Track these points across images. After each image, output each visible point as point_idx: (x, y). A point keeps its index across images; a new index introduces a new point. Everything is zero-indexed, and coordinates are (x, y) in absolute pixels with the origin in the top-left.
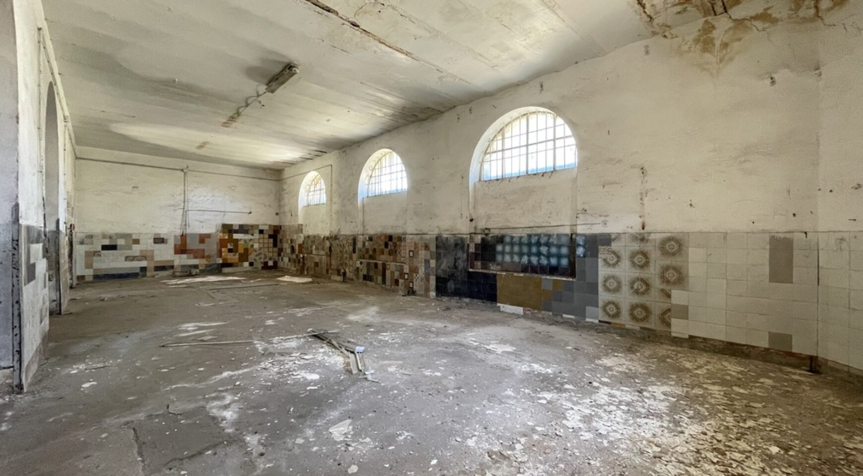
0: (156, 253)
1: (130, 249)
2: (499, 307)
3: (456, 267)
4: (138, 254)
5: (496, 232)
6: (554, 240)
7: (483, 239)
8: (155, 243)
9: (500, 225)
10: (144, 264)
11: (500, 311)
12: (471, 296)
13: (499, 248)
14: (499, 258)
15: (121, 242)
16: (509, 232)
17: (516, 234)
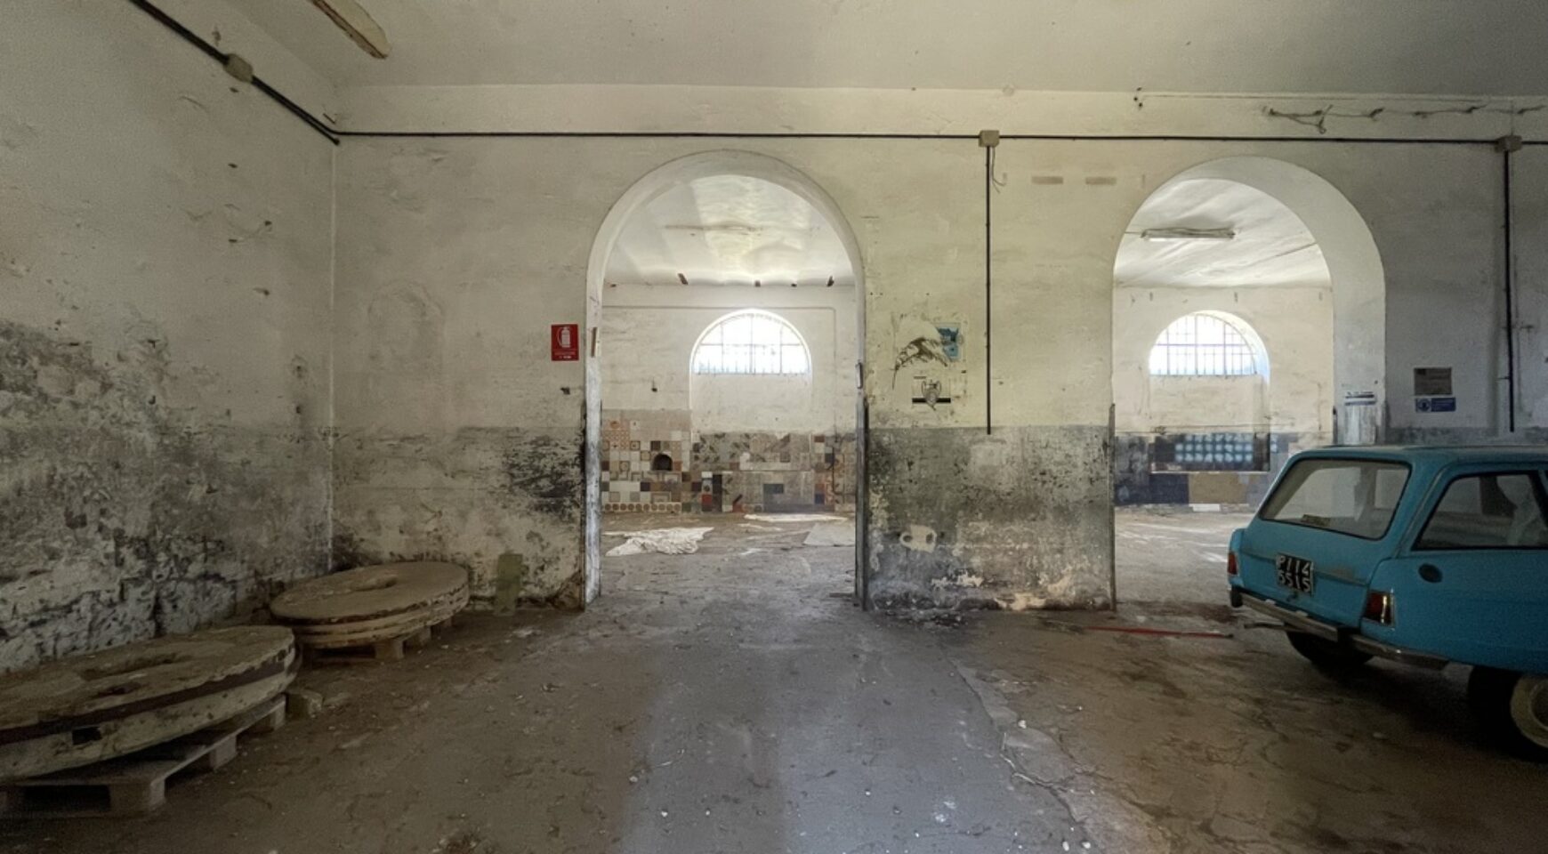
2: (1191, 508)
3: (1131, 471)
5: (1174, 431)
6: (1237, 439)
7: (1158, 439)
9: (1179, 424)
11: (1193, 512)
12: (1155, 501)
13: (1179, 447)
14: (1179, 458)
16: (1191, 431)
17: (1199, 433)
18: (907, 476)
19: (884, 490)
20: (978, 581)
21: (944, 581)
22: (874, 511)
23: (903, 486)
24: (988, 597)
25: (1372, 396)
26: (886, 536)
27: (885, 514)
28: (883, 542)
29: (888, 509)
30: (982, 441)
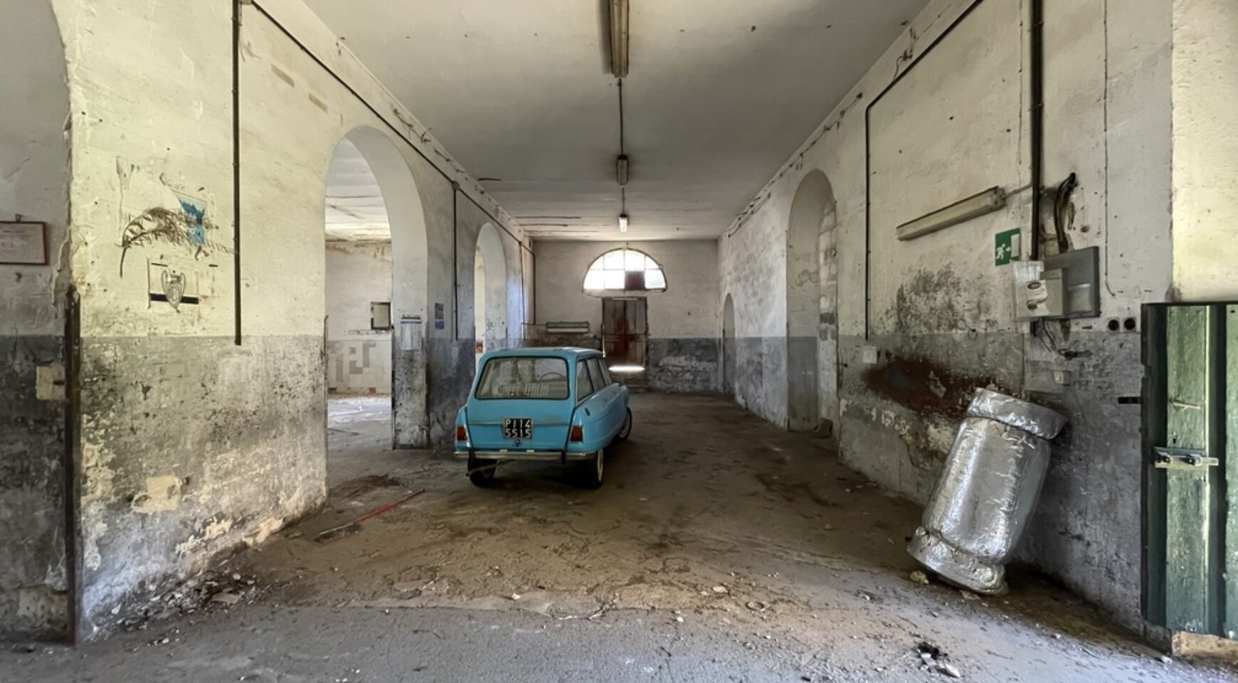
18: (140, 409)
19: (105, 437)
20: (226, 525)
21: (192, 542)
22: (90, 473)
23: (136, 424)
24: (237, 540)
25: (419, 318)
26: (109, 507)
27: (108, 474)
28: (105, 519)
29: (112, 465)
30: (229, 353)
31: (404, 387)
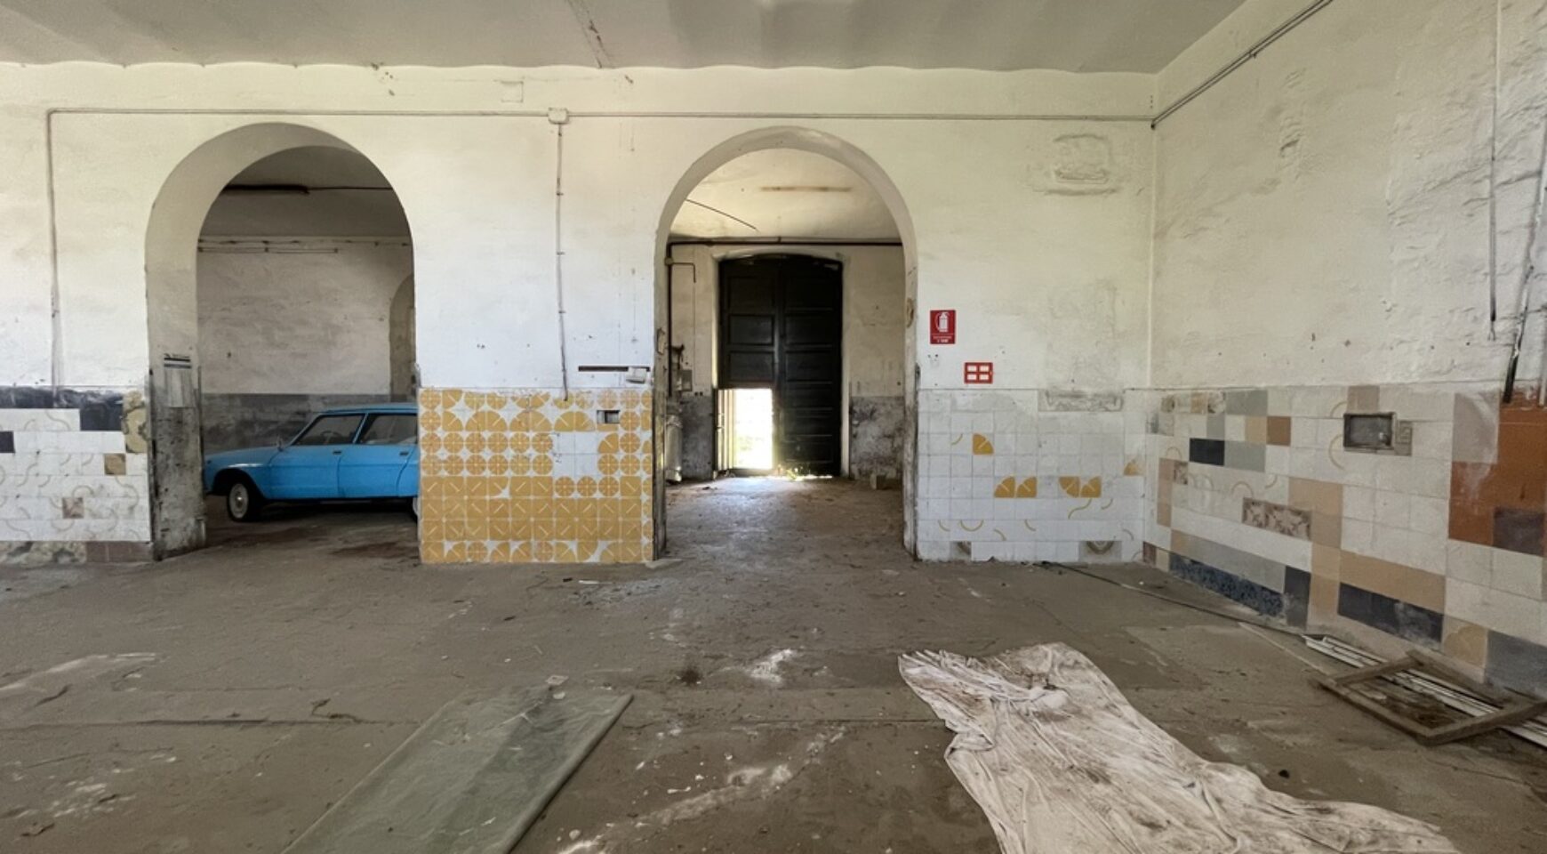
0: (1353, 506)
1: (1259, 466)
4: (1279, 495)
8: (1349, 443)
10: (1297, 553)
15: (1235, 431)
25: (188, 361)
31: (170, 462)
